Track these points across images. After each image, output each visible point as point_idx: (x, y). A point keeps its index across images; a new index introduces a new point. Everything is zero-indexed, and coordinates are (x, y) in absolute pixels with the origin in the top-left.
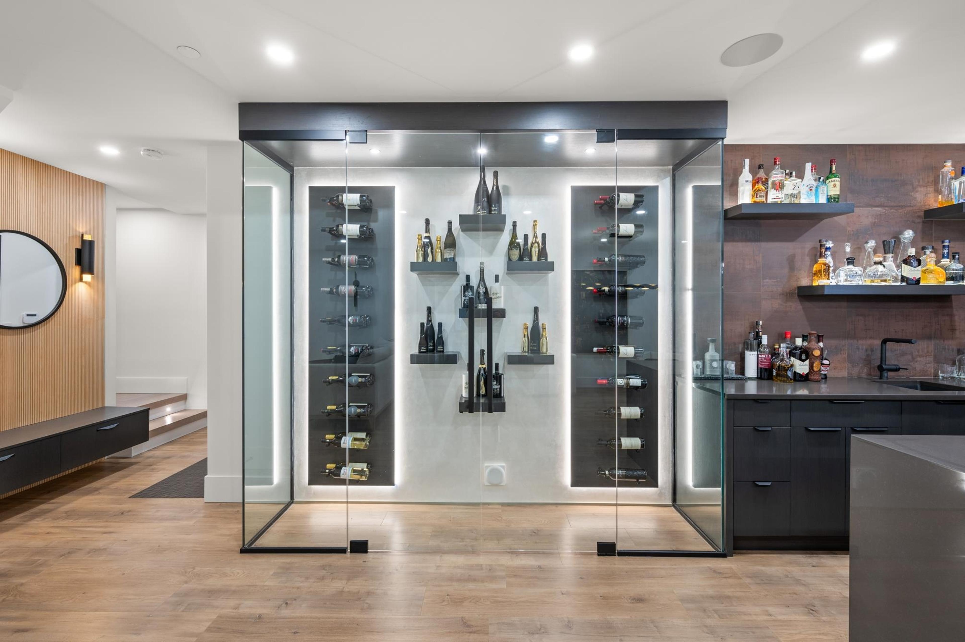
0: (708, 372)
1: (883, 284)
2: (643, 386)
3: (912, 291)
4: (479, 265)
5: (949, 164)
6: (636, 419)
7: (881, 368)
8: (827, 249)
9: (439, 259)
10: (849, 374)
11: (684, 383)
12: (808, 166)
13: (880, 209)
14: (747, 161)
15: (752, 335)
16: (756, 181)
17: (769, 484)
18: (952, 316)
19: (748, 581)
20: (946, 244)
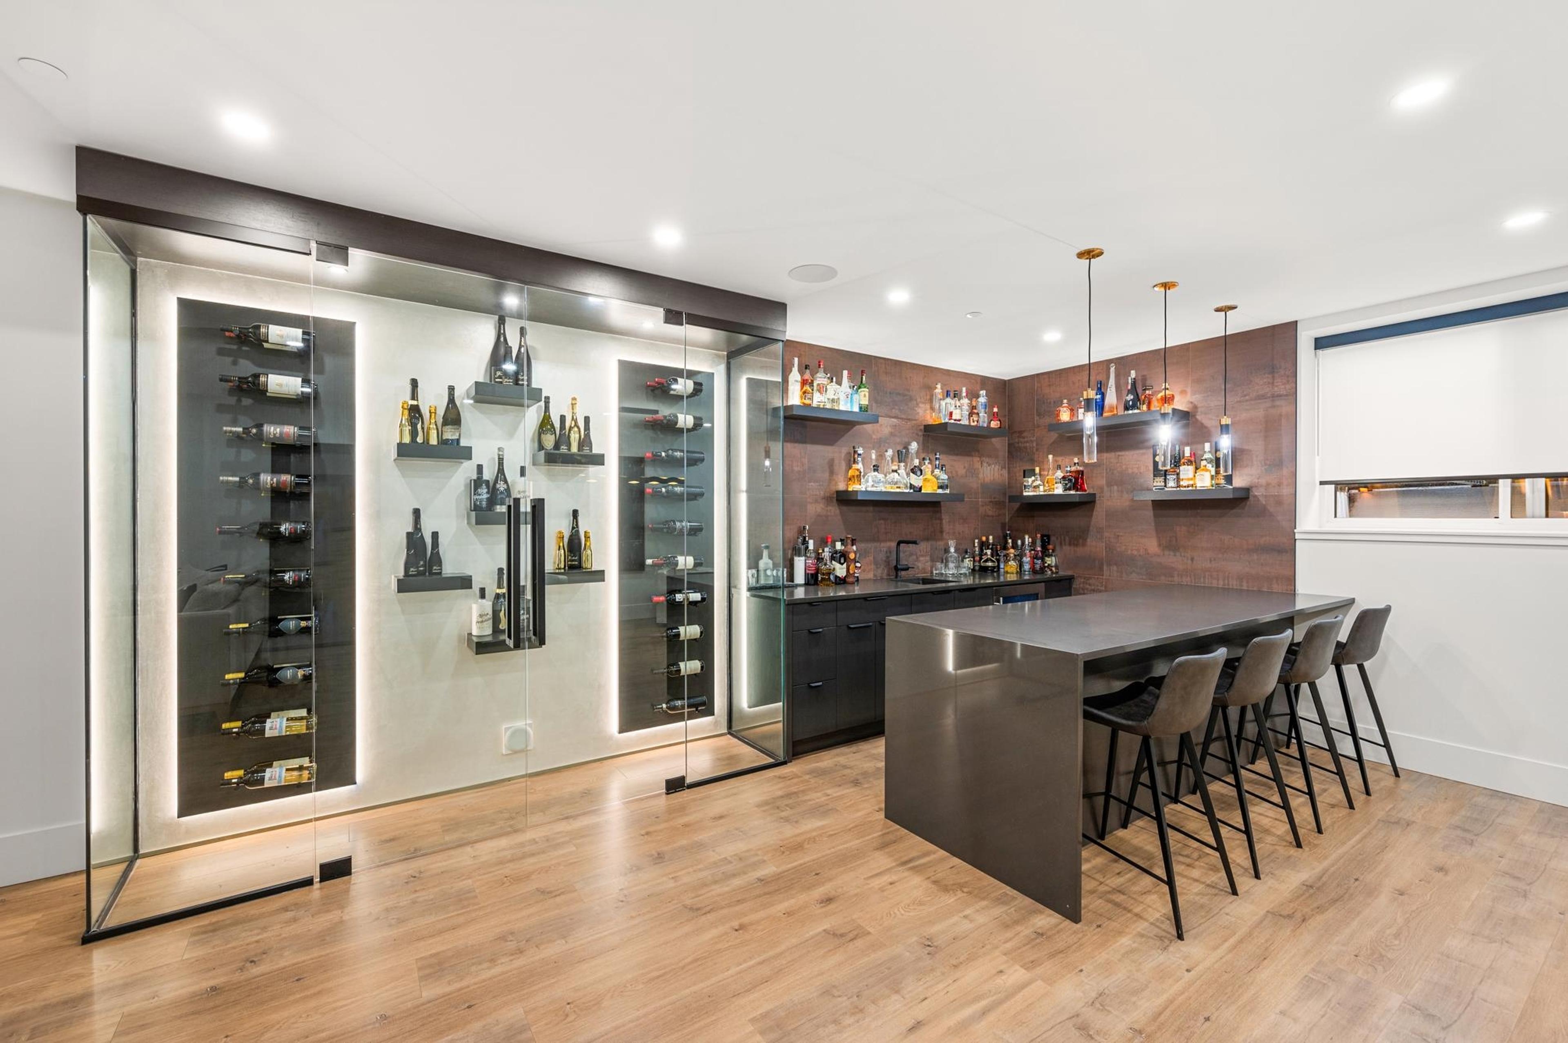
0: (762, 582)
1: (898, 490)
2: (703, 599)
3: (917, 498)
4: (497, 451)
5: (939, 386)
6: (695, 640)
7: (896, 569)
8: (859, 455)
9: (434, 441)
10: (875, 575)
11: (739, 594)
12: (845, 373)
15: (800, 540)
16: (804, 383)
17: (821, 683)
18: (941, 519)
19: (807, 777)
20: (938, 456)
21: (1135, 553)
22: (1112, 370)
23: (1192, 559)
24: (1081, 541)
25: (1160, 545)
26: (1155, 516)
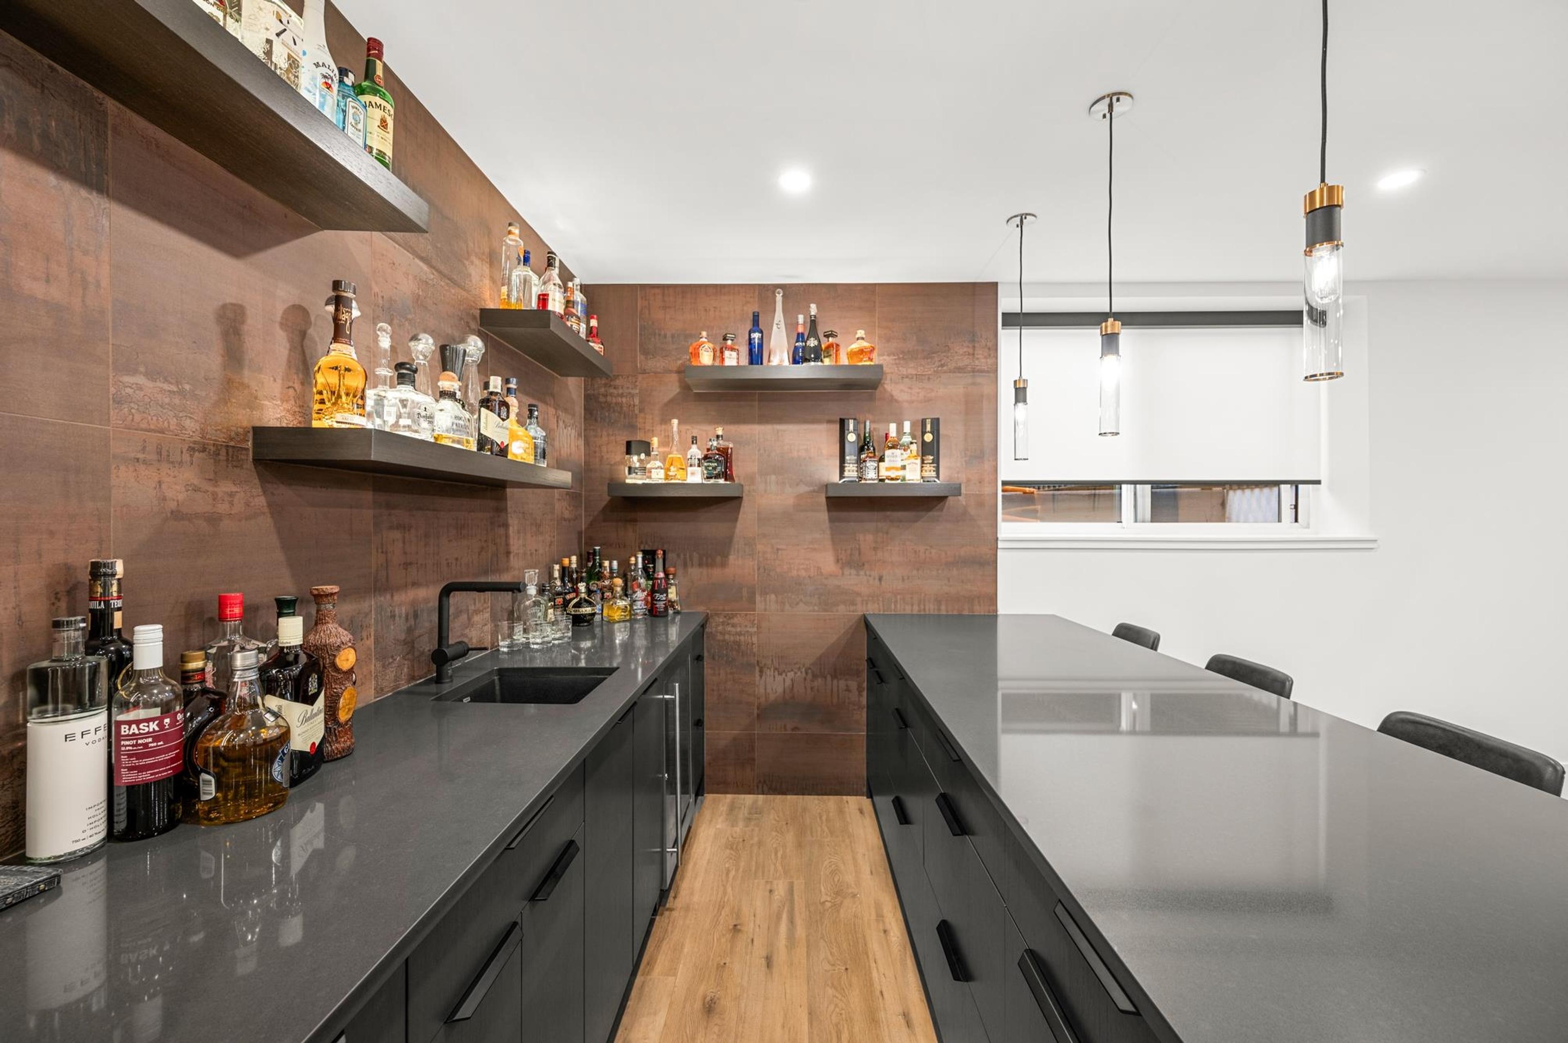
7: (439, 658)
10: (380, 691)
18: (506, 525)
21: (803, 573)
22: (779, 298)
23: (880, 579)
24: (718, 559)
25: (838, 561)
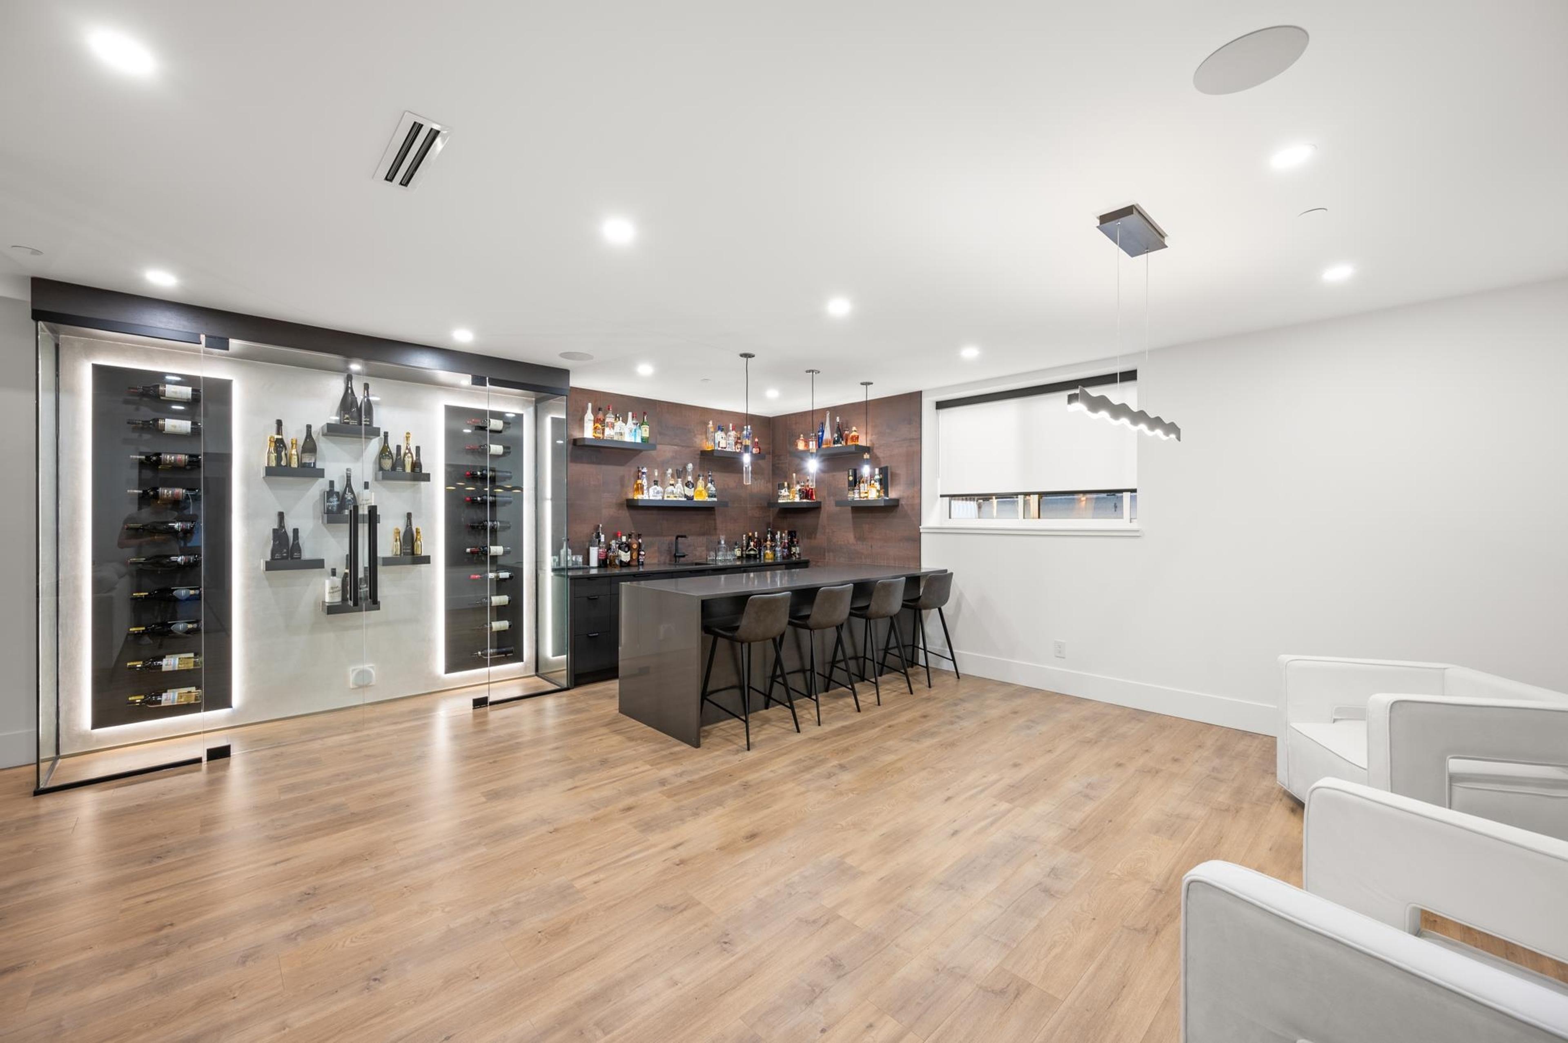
0: (563, 565)
1: (675, 499)
2: (511, 577)
3: (690, 504)
4: (345, 471)
5: (711, 423)
6: (505, 606)
7: (675, 556)
8: (643, 473)
9: (294, 464)
10: (659, 561)
11: (545, 573)
12: (630, 414)
13: (676, 447)
14: (590, 405)
15: (594, 535)
16: (596, 421)
17: (597, 634)
18: (715, 520)
19: (579, 696)
20: (710, 474)
21: (843, 543)
22: (828, 415)
23: (871, 547)
24: (813, 536)
25: (855, 537)
26: (853, 518)
